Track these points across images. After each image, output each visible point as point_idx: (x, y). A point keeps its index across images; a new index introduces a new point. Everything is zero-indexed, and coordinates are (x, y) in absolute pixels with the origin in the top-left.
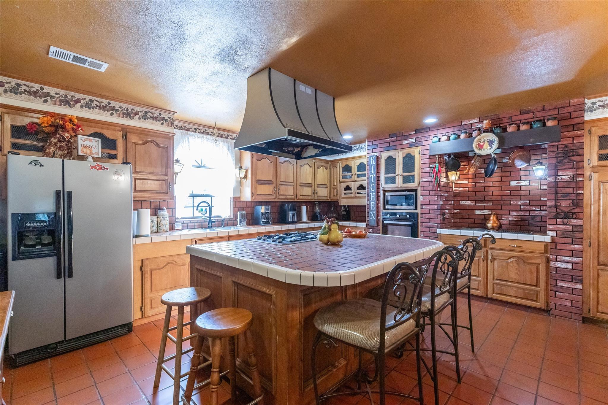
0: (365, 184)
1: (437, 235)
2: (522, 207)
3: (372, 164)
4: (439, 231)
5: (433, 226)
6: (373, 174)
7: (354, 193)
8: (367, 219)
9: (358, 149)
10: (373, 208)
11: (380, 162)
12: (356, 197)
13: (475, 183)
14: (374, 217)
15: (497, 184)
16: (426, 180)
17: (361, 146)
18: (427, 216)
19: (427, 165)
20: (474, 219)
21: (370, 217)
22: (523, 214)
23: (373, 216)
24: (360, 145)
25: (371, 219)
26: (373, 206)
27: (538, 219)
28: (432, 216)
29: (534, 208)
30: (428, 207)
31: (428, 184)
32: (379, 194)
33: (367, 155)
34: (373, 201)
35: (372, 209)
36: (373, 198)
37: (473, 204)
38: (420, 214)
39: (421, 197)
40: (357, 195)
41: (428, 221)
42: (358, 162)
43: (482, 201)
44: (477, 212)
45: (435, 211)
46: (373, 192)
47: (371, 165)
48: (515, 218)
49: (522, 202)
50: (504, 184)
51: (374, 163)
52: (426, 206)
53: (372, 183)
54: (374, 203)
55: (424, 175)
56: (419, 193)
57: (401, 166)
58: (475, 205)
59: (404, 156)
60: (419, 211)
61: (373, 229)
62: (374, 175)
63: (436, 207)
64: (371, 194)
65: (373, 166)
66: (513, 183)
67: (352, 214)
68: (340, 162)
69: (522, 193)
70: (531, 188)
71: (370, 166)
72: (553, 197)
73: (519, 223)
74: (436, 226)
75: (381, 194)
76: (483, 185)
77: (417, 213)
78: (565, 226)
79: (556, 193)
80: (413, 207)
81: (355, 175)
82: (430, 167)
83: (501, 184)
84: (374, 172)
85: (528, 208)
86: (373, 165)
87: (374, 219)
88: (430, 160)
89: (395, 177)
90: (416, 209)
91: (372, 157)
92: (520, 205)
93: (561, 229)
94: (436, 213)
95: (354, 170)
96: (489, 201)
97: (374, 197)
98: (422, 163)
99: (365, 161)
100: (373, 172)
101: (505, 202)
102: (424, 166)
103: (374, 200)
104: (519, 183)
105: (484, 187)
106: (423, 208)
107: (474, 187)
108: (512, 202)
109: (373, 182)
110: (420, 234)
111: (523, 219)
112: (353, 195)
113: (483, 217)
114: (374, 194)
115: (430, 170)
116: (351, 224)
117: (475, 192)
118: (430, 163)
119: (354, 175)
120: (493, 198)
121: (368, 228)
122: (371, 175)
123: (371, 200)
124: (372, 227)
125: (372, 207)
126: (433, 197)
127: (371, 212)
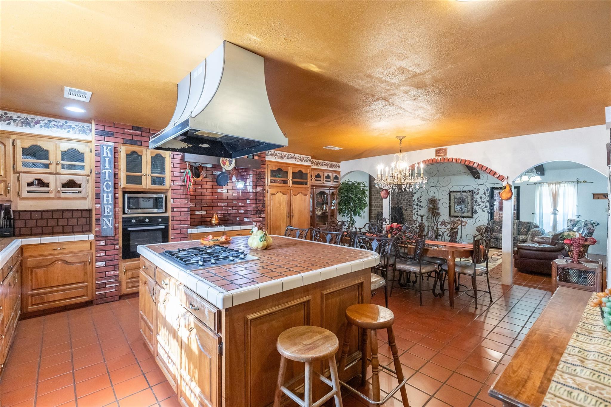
0: (78, 179)
1: (187, 235)
2: (224, 207)
3: (105, 155)
4: (190, 231)
5: (184, 227)
6: (107, 169)
7: (54, 192)
8: (95, 228)
9: (61, 126)
10: (108, 213)
11: (118, 155)
12: (59, 198)
13: (195, 188)
14: (110, 225)
15: (210, 190)
16: (177, 183)
17: (68, 124)
18: (178, 218)
19: (178, 170)
20: (195, 218)
21: (102, 225)
22: (224, 213)
23: (108, 224)
24: (66, 123)
25: (105, 227)
26: (108, 210)
27: (232, 215)
28: (182, 218)
29: (230, 208)
30: (179, 210)
31: (179, 188)
32: (117, 195)
33: (94, 141)
34: (108, 204)
35: (106, 214)
36: (108, 201)
37: (193, 206)
38: (170, 217)
39: (172, 200)
40: (63, 195)
41: (178, 223)
42: (65, 146)
43: (201, 203)
44: (197, 213)
45: (186, 214)
46: (108, 193)
47: (105, 157)
48: (220, 215)
49: (224, 204)
50: (214, 192)
51: (109, 155)
52: (177, 209)
53: (107, 181)
54: (110, 207)
55: (174, 178)
56: (169, 195)
57: (149, 166)
58: (195, 206)
59: (154, 155)
60: (169, 214)
61: (106, 240)
62: (111, 171)
63: (186, 209)
64: (105, 195)
65: (107, 159)
66: (219, 191)
67: (19, 224)
68: (13, 137)
69: (224, 198)
70: (228, 194)
71: (102, 158)
72: (255, 201)
73: (223, 219)
74: (186, 227)
75: (120, 195)
76: (201, 190)
77: (168, 217)
78: (259, 219)
79: (256, 200)
80: (163, 210)
81: (57, 164)
82: (180, 172)
83: (212, 190)
84: (111, 167)
85: (227, 208)
86: (108, 157)
87: (111, 226)
88: (181, 165)
89: (141, 176)
90: (166, 211)
91: (105, 148)
92: (223, 206)
93: (258, 221)
94: (187, 215)
95: (55, 156)
96: (205, 203)
97: (110, 198)
98: (172, 166)
99: (81, 148)
100: (107, 166)
101: (214, 204)
102: (174, 170)
103: (110, 202)
104: (222, 191)
105: (202, 192)
106: (173, 211)
107: (195, 192)
108: (219, 204)
109: (107, 178)
110: (171, 237)
111: (224, 216)
112: (52, 195)
113: (201, 217)
114: (110, 195)
115: (181, 175)
116: (43, 240)
117: (195, 196)
118: (180, 168)
119: (54, 165)
120: (208, 201)
121: (96, 240)
122: (103, 171)
123: (105, 202)
124: (105, 239)
125: (106, 212)
126: (184, 200)
127: (105, 219)
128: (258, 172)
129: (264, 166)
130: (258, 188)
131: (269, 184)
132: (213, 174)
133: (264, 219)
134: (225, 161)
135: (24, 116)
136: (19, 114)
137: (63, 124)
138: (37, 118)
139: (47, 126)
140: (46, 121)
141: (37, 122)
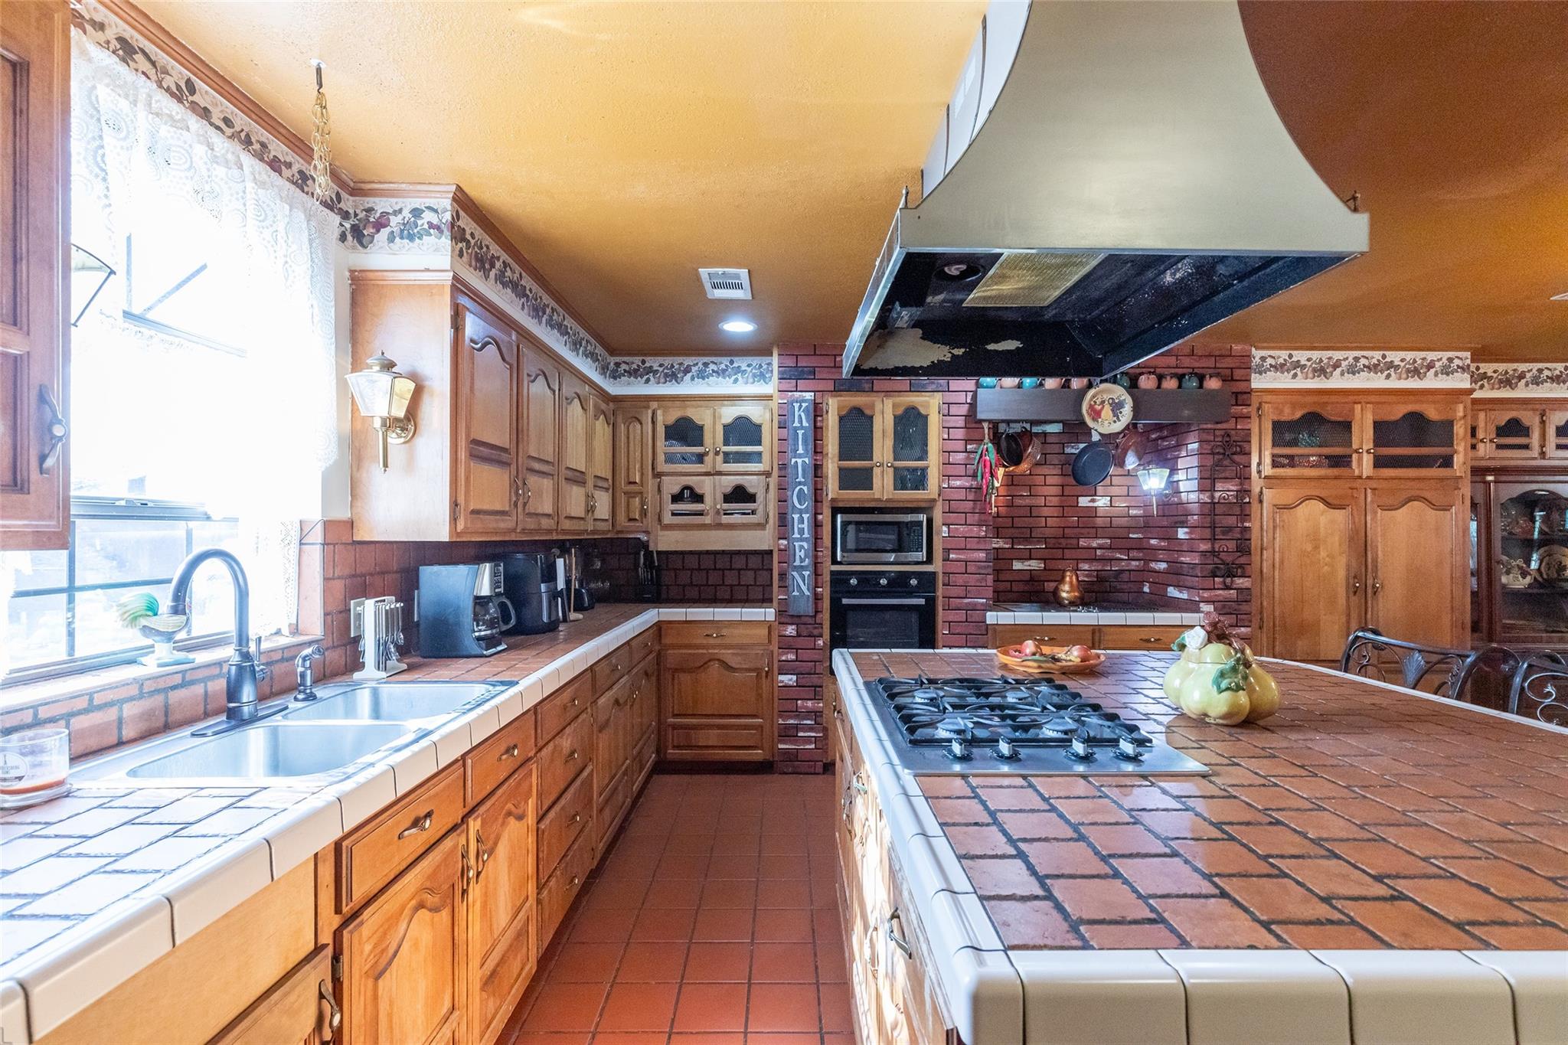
0: (752, 484)
1: (984, 628)
2: (1099, 552)
3: (796, 424)
4: (991, 617)
5: (976, 604)
6: (800, 456)
7: (712, 513)
8: (778, 595)
9: (724, 371)
10: (802, 560)
11: (822, 421)
12: (719, 526)
13: (1012, 496)
14: (804, 588)
15: (1055, 501)
16: (958, 483)
17: (736, 365)
18: (960, 579)
19: (960, 445)
20: (1011, 581)
21: (791, 589)
22: (1100, 568)
23: (801, 584)
24: (732, 362)
25: (796, 593)
26: (802, 554)
27: (1125, 577)
28: (972, 580)
29: (1118, 555)
30: (962, 557)
31: (962, 494)
32: (820, 517)
33: (776, 394)
34: (801, 540)
35: (797, 563)
36: (801, 532)
37: (1007, 546)
38: (940, 576)
39: (945, 528)
40: (725, 519)
41: (960, 591)
42: (729, 413)
43: (1027, 539)
44: (1017, 565)
45: (980, 568)
46: (801, 512)
47: (796, 429)
48: (1087, 576)
49: (1100, 541)
50: (1068, 503)
51: (805, 424)
52: (956, 554)
53: (800, 483)
54: (805, 545)
55: (951, 470)
56: (938, 515)
57: (890, 442)
58: (1013, 548)
59: (900, 411)
60: (937, 566)
61: (797, 625)
62: (807, 460)
63: (982, 555)
64: (796, 517)
65: (800, 432)
66: (1084, 501)
68: (654, 405)
69: (1099, 522)
70: (1114, 511)
71: (791, 431)
72: (1207, 533)
73: (1096, 588)
74: (982, 604)
75: (825, 517)
76: (1028, 501)
77: (934, 574)
78: (1226, 592)
79: (1213, 527)
80: (922, 555)
81: (717, 453)
82: (966, 451)
83: (1061, 501)
84: (806, 450)
85: (1109, 554)
86: (802, 427)
87: (807, 593)
88: (967, 433)
89: (872, 469)
90: (930, 560)
91: (796, 405)
92: (1095, 549)
93: (1221, 598)
94: (983, 572)
95: (713, 438)
96: (1039, 540)
97: (805, 526)
98: (946, 436)
99: (755, 412)
100: (801, 451)
101: (1069, 541)
102: (951, 445)
103: (806, 535)
104: (1093, 501)
105: (1031, 507)
106: (948, 560)
107: (1010, 505)
108: (1082, 543)
109: (800, 479)
110: (942, 630)
111: (1100, 578)
112: (707, 520)
113: (1028, 578)
114: (806, 516)
115: (968, 458)
116: (691, 612)
117: (1013, 517)
118: (966, 441)
119: (711, 454)
120: (1048, 532)
121: (780, 623)
122: (793, 460)
123: (796, 535)
124: (796, 620)
125: (797, 557)
126: (975, 529)
127: (795, 573)
128: (1222, 432)
129: (1245, 410)
130: (1219, 486)
131: (1267, 470)
132: (1063, 453)
133: (1245, 596)
134: (1098, 407)
135: (667, 361)
136: (660, 360)
137: (726, 366)
138: (688, 361)
139: (702, 375)
140: (700, 365)
141: (687, 370)
